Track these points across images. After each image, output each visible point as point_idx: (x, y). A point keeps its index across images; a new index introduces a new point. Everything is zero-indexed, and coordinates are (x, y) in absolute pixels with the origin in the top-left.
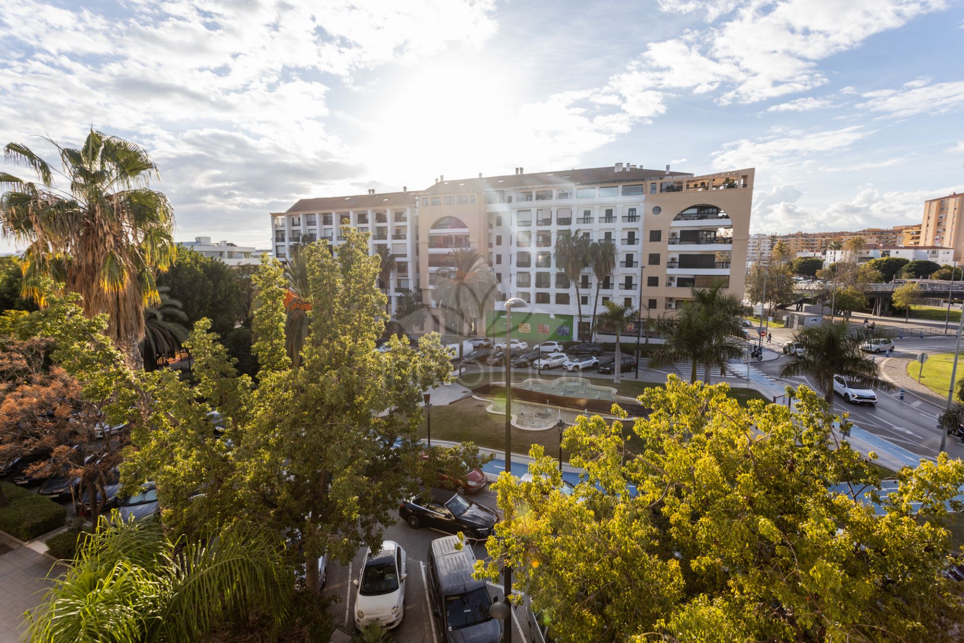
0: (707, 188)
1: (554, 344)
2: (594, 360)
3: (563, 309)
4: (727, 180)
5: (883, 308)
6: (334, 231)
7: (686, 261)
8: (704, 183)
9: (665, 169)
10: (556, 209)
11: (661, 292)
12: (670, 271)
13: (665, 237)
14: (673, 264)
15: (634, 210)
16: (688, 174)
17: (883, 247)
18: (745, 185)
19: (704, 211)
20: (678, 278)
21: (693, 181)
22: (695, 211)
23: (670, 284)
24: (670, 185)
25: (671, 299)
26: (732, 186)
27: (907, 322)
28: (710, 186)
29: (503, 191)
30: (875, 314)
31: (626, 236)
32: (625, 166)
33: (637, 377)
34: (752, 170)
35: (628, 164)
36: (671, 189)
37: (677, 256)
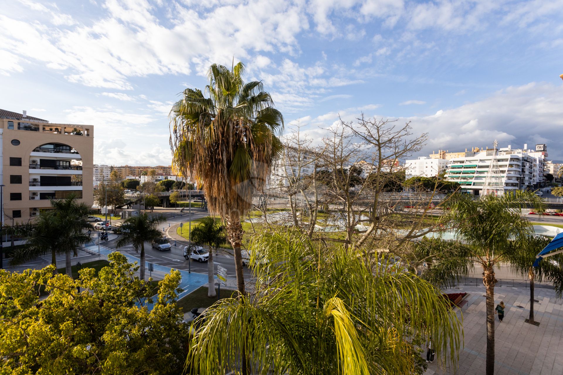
0: (60, 133)
4: (75, 130)
7: (46, 181)
8: (58, 129)
9: (22, 113)
11: (24, 205)
12: (32, 188)
13: (25, 162)
14: (34, 183)
16: (43, 120)
17: (165, 175)
18: (88, 135)
19: (58, 147)
20: (41, 194)
21: (49, 126)
22: (52, 147)
23: (33, 198)
24: (27, 125)
25: (35, 209)
26: (79, 134)
27: (176, 210)
28: (63, 132)
30: (164, 207)
34: (92, 127)
36: (28, 128)
37: (38, 178)
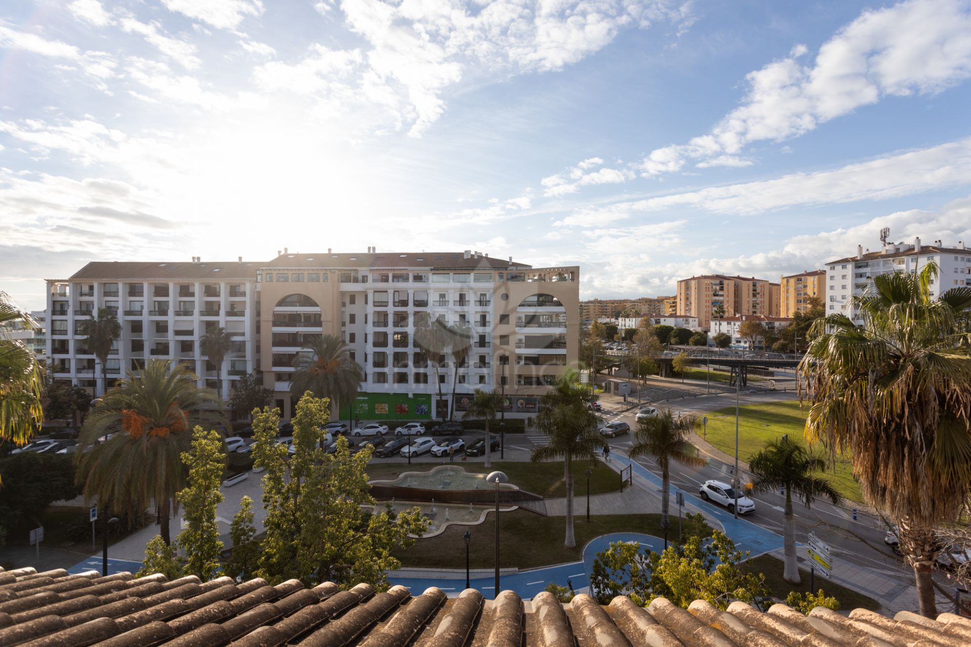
1: (416, 426)
2: (461, 442)
3: (421, 388)
4: (559, 273)
5: (666, 371)
6: (145, 304)
7: (531, 341)
8: (543, 274)
9: (508, 260)
10: (412, 291)
11: (511, 370)
12: (518, 351)
13: (513, 320)
14: (520, 345)
15: (485, 295)
16: (527, 266)
17: (656, 316)
18: (573, 279)
19: (542, 299)
20: (525, 357)
21: (533, 272)
22: (535, 299)
23: (519, 363)
24: (515, 274)
25: (520, 376)
26: (562, 277)
27: (683, 383)
29: (356, 270)
30: (661, 376)
31: (478, 318)
32: (473, 253)
33: (502, 457)
34: (578, 268)
35: (476, 252)
36: (514, 278)
37: (523, 338)
